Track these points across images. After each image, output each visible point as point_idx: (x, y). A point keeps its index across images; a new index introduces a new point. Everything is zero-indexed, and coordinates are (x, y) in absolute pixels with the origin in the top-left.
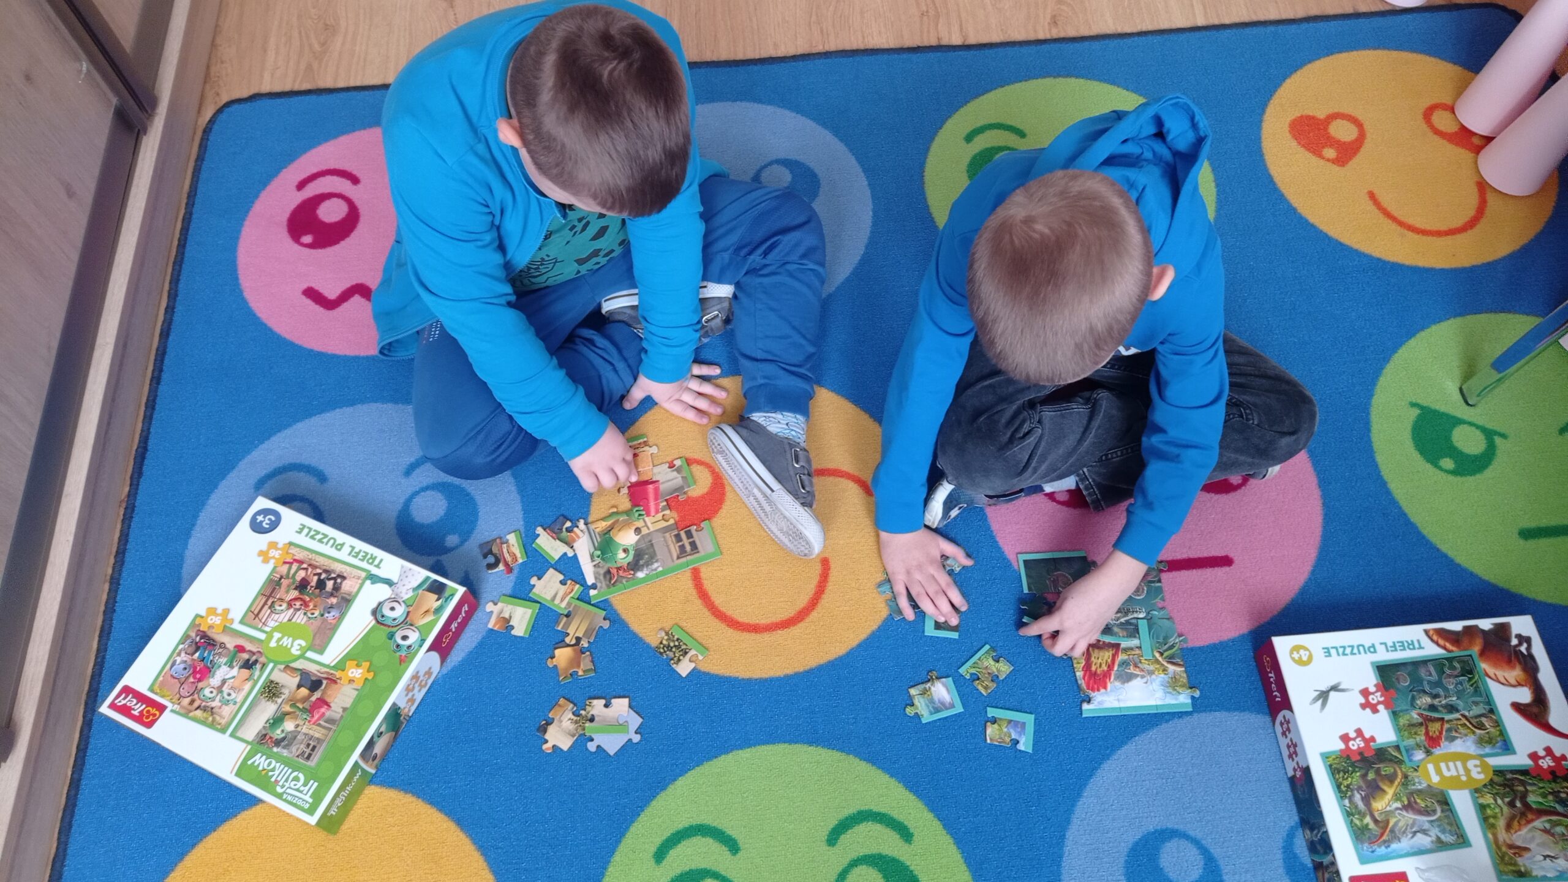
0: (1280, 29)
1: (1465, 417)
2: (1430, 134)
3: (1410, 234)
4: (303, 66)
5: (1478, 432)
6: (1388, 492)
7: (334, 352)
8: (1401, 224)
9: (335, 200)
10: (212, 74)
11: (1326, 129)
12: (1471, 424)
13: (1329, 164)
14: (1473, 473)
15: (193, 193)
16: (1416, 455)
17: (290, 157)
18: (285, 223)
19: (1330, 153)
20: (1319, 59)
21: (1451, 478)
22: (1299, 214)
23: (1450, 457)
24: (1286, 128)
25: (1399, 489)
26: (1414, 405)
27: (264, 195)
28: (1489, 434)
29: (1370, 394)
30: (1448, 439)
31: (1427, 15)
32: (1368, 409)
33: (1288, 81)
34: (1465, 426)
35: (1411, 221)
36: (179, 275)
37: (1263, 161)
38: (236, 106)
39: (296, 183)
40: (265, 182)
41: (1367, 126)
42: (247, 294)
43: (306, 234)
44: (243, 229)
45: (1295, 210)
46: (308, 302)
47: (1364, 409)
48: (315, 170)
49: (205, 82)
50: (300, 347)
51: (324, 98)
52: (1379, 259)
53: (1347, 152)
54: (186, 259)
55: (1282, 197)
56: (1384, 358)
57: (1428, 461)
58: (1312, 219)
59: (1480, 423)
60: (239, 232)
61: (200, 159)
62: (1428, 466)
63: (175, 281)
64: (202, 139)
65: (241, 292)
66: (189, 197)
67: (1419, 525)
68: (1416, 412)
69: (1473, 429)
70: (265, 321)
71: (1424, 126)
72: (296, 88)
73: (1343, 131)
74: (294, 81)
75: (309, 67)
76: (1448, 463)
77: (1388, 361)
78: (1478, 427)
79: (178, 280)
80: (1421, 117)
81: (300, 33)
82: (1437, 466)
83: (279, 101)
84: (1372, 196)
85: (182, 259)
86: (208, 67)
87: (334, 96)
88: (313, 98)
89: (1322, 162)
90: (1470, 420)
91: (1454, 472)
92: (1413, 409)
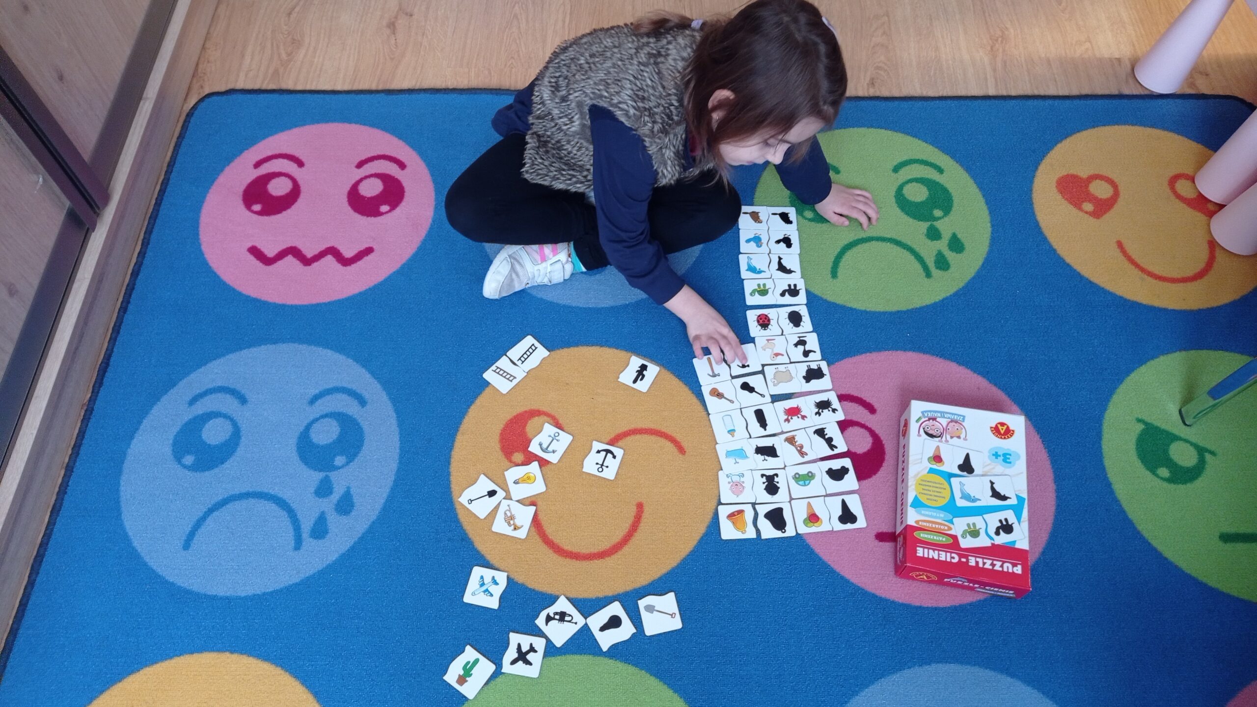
0: (1057, 102)
1: (1182, 435)
2: (1173, 197)
3: (1150, 279)
4: (271, 71)
5: (1192, 449)
6: (1112, 492)
7: (266, 299)
8: (1143, 270)
9: (283, 179)
10: (200, 70)
11: (1087, 186)
12: (1186, 441)
13: (1086, 216)
14: (1185, 482)
15: (172, 163)
16: (1138, 464)
17: (252, 141)
18: (241, 194)
19: (1088, 207)
20: (1086, 129)
21: (1165, 485)
22: (1059, 255)
23: (1167, 467)
24: (1054, 184)
25: (1121, 489)
26: (1139, 421)
27: (227, 170)
28: (1201, 451)
29: (1103, 407)
30: (1166, 452)
31: (1179, 101)
32: (1101, 421)
33: (1059, 145)
34: (1181, 442)
35: (1151, 268)
36: (153, 228)
37: (1032, 209)
38: (215, 98)
39: (254, 162)
40: (229, 160)
41: (1121, 188)
42: (204, 248)
43: (257, 203)
44: (208, 195)
45: (1055, 250)
46: (251, 258)
47: (1098, 421)
48: (270, 153)
49: (193, 76)
50: (240, 294)
51: (286, 97)
52: (1121, 297)
53: (1102, 207)
54: (160, 215)
55: (1045, 239)
56: (1118, 380)
57: (1148, 469)
58: (1068, 260)
59: (1194, 439)
60: (205, 197)
61: (181, 137)
62: (1148, 473)
63: (149, 232)
64: (185, 121)
65: (200, 245)
66: (169, 165)
67: (1135, 521)
68: (1141, 427)
69: (1188, 445)
70: (215, 270)
71: (1168, 190)
72: (264, 87)
73: (1101, 190)
74: (263, 82)
75: (276, 72)
76: (1164, 472)
77: (1121, 383)
78: (1192, 444)
79: (151, 232)
80: (1166, 183)
81: (272, 45)
82: (1154, 473)
83: (249, 96)
84: (1120, 245)
85: (157, 215)
86: (197, 65)
87: (292, 96)
88: (275, 96)
89: (1081, 214)
90: (1187, 437)
91: (1169, 480)
92: (1139, 424)
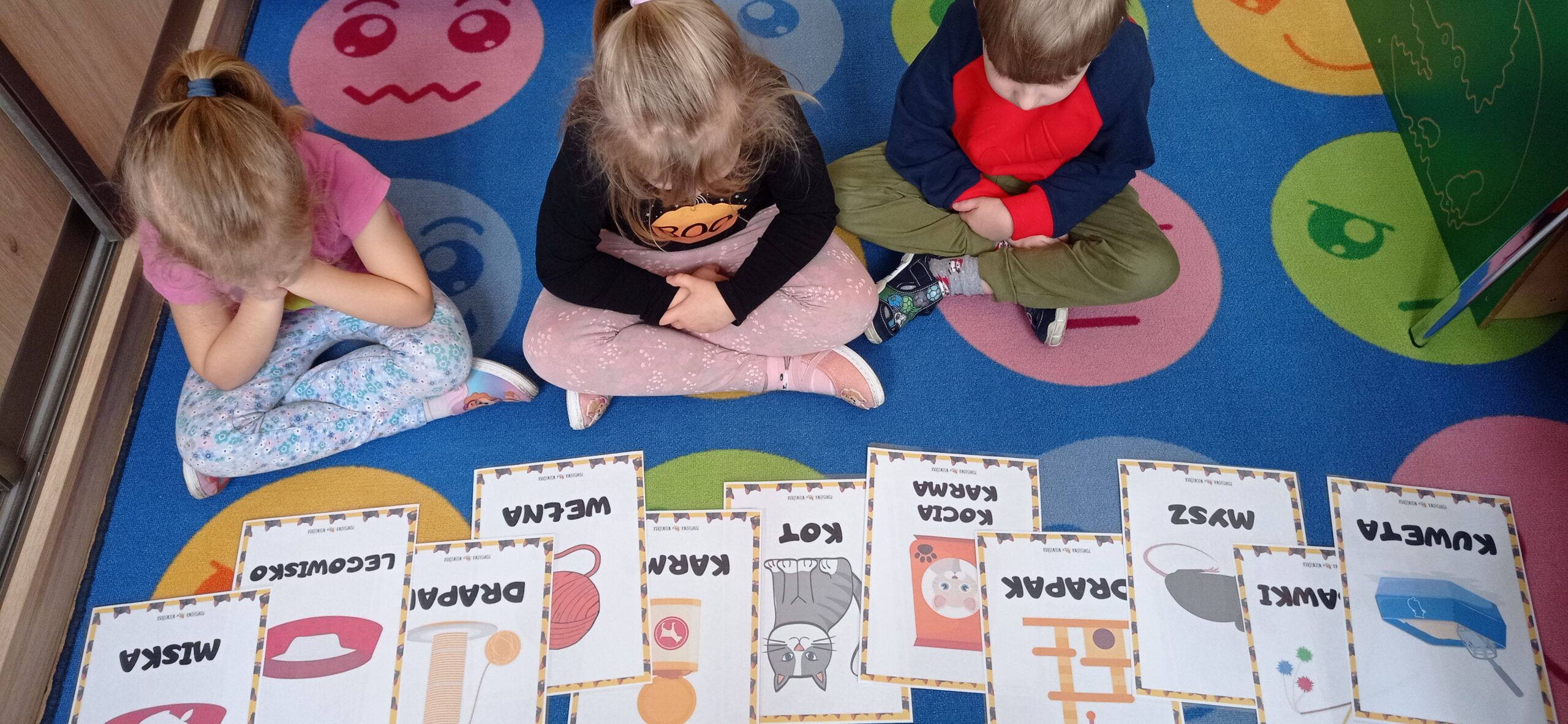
1: (1358, 214)
3: (1319, 69)
5: (1368, 225)
6: (1283, 270)
7: (367, 137)
8: (1312, 61)
9: (376, 20)
12: (1363, 219)
13: (1250, 12)
14: (1361, 257)
16: (1311, 242)
18: (332, 37)
19: (1252, 3)
21: (1341, 260)
22: (1223, 51)
23: (1342, 244)
25: (1292, 269)
26: (1311, 202)
27: (314, 16)
28: (1378, 227)
29: (1272, 194)
30: (1341, 229)
32: (1270, 205)
34: (1357, 220)
35: (1319, 58)
37: (1192, 9)
39: (343, 7)
40: (316, 5)
42: (296, 91)
43: (350, 45)
44: (296, 40)
45: (1217, 47)
46: (347, 99)
47: (1267, 203)
50: (339, 133)
52: (1291, 88)
53: (1267, 3)
55: (1206, 37)
56: (1289, 166)
57: (1321, 247)
58: (1234, 55)
59: (1369, 217)
60: (293, 43)
62: (1321, 251)
65: (291, 88)
67: (1308, 296)
68: (1314, 208)
69: (1365, 222)
76: (1339, 249)
77: (1292, 168)
78: (1368, 221)
82: (1328, 250)
84: (1287, 38)
89: (1245, 11)
90: (1363, 215)
91: (1344, 256)
92: (1311, 205)
